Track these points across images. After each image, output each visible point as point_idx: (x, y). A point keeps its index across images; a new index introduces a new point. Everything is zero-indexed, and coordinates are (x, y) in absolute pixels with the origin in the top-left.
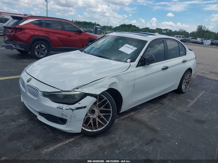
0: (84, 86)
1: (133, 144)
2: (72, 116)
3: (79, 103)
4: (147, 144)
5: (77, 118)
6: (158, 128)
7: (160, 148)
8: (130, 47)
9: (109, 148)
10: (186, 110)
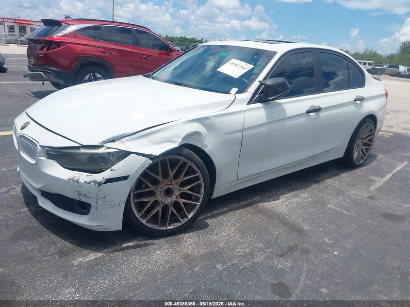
0: (127, 138)
1: (252, 255)
2: (98, 196)
3: (112, 170)
4: (281, 256)
5: (110, 200)
6: (306, 227)
7: (306, 264)
8: (239, 64)
9: (205, 259)
10: (366, 196)
